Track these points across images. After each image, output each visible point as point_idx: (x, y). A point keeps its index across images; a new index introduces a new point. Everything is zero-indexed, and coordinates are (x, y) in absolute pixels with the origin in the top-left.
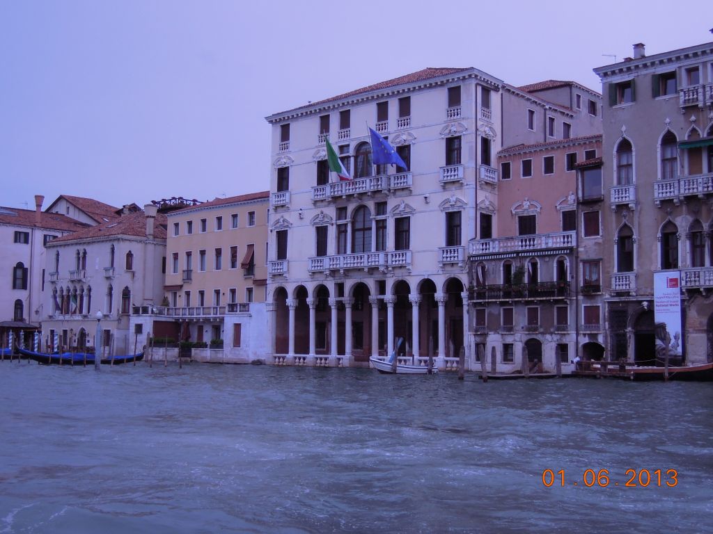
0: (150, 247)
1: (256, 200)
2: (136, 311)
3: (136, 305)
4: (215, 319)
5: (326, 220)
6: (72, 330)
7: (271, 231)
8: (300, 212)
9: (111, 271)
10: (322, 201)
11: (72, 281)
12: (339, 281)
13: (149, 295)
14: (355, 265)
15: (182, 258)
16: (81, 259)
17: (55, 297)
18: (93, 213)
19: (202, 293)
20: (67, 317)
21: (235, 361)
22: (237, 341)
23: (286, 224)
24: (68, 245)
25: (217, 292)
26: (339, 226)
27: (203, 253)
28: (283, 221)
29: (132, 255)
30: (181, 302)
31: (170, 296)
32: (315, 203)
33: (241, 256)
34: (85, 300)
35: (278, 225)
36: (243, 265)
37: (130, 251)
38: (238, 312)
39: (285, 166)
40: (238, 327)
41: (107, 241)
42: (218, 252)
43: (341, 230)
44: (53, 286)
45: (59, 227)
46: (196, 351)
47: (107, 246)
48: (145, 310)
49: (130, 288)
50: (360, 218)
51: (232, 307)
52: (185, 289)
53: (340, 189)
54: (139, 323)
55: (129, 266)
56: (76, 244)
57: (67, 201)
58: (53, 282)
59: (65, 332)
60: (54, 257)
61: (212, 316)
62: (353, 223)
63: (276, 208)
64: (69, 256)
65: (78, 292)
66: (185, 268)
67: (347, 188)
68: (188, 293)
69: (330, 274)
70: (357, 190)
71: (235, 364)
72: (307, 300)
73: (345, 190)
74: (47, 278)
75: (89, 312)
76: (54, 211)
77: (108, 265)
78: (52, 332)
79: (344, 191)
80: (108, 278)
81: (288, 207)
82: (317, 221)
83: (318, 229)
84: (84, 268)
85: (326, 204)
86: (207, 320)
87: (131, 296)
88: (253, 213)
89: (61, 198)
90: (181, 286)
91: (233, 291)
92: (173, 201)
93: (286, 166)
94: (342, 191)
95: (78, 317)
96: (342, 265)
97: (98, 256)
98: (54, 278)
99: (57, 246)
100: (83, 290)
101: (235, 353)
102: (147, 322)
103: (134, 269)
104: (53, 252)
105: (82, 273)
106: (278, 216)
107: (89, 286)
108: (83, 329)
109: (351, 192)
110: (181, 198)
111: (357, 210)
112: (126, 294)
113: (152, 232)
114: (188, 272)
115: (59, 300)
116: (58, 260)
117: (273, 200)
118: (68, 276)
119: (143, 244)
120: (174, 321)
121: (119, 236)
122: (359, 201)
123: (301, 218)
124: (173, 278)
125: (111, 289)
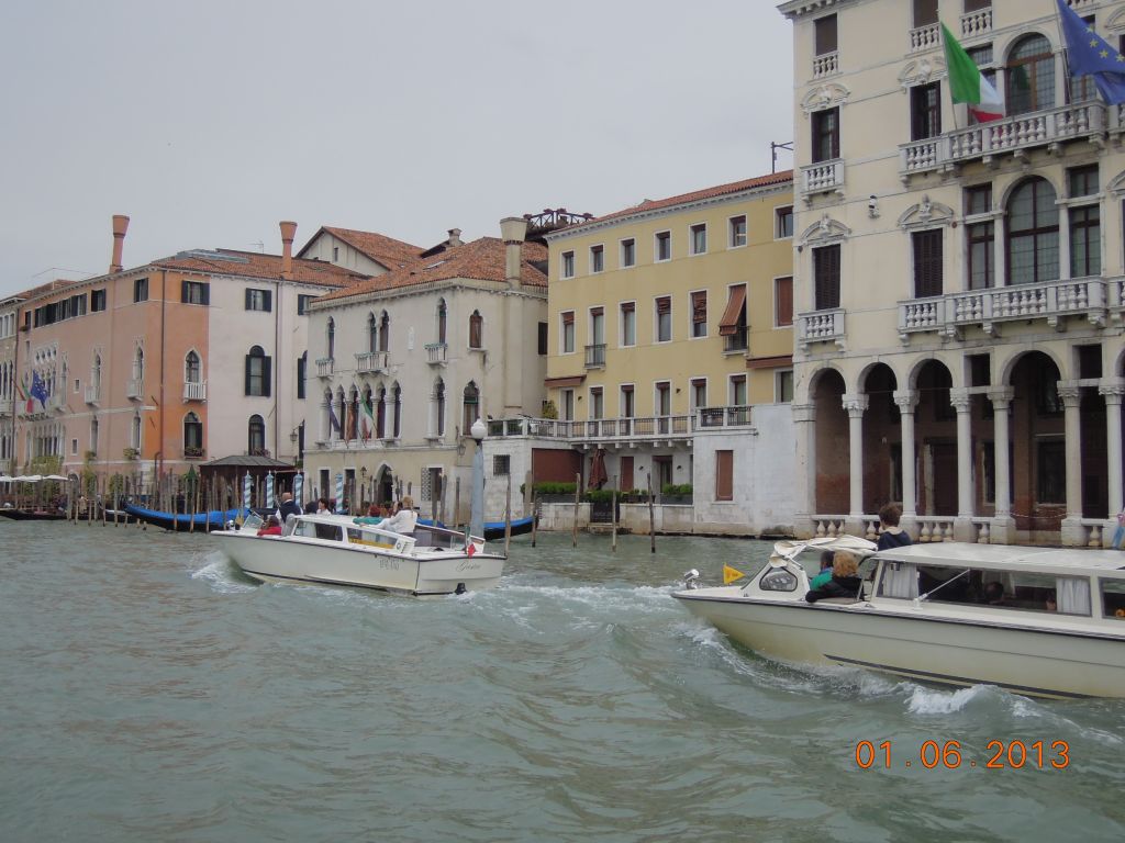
0: (515, 303)
1: (748, 192)
2: (495, 429)
3: (495, 418)
4: (664, 442)
5: (938, 215)
6: (364, 469)
7: (800, 249)
8: (873, 202)
9: (441, 351)
10: (926, 174)
11: (362, 375)
12: (978, 351)
13: (515, 398)
14: (1024, 311)
15: (583, 321)
16: (378, 331)
17: (328, 406)
18: (382, 257)
19: (628, 391)
20: (353, 445)
21: (719, 530)
22: (724, 489)
23: (835, 231)
24: (352, 304)
25: (664, 388)
26: (969, 228)
27: (628, 309)
28: (829, 226)
29: (480, 318)
30: (583, 409)
31: (558, 400)
32: (909, 179)
33: (717, 311)
34: (389, 410)
35: (816, 235)
36: (722, 328)
37: (476, 312)
38: (725, 426)
39: (828, 107)
40: (725, 458)
41: (429, 292)
42: (664, 305)
43: (978, 237)
44: (325, 386)
45: (323, 282)
46: (629, 510)
47: (431, 304)
48: (514, 428)
49: (479, 385)
50: (1023, 206)
51: (712, 416)
52: (592, 383)
53: (975, 142)
54: (503, 453)
55: (475, 340)
56: (367, 302)
57: (334, 237)
58: (323, 379)
59: (350, 473)
60: (325, 328)
61: (656, 435)
62: (1007, 219)
63: (811, 198)
64: (353, 326)
65: (374, 396)
66: (590, 342)
67: (996, 138)
68: (597, 393)
69: (956, 336)
70: (1022, 141)
71: (725, 536)
72: (896, 394)
73: (990, 143)
74: (311, 370)
75: (396, 433)
76: (311, 255)
77: (434, 338)
78: (325, 474)
79: (986, 147)
80: (435, 366)
81: (840, 195)
82: (915, 219)
83: (918, 238)
84: (384, 347)
85: (938, 179)
86: (646, 446)
87: (481, 401)
88: (742, 219)
89: (322, 232)
90: (583, 378)
91: (700, 385)
92: (546, 217)
93: (832, 105)
94: (980, 148)
95: (375, 444)
96: (987, 314)
97: (412, 322)
98: (327, 370)
99: (330, 308)
100: (383, 392)
101: (720, 514)
102: (520, 452)
103: (484, 346)
104: (322, 320)
105: (382, 356)
106: (815, 216)
107: (396, 383)
108: (385, 469)
109: (1005, 147)
110: (562, 211)
111: (1016, 190)
112: (471, 397)
113: (517, 273)
114: (597, 348)
115: (336, 412)
116: (331, 335)
117: (803, 184)
118: (355, 366)
119: (501, 299)
120: (570, 448)
121: (455, 281)
122: (1025, 166)
123: (873, 217)
124: (564, 362)
125: (441, 386)
